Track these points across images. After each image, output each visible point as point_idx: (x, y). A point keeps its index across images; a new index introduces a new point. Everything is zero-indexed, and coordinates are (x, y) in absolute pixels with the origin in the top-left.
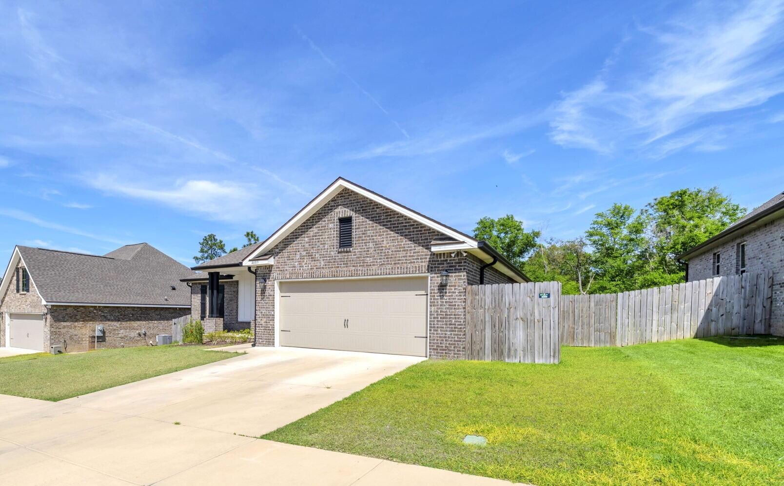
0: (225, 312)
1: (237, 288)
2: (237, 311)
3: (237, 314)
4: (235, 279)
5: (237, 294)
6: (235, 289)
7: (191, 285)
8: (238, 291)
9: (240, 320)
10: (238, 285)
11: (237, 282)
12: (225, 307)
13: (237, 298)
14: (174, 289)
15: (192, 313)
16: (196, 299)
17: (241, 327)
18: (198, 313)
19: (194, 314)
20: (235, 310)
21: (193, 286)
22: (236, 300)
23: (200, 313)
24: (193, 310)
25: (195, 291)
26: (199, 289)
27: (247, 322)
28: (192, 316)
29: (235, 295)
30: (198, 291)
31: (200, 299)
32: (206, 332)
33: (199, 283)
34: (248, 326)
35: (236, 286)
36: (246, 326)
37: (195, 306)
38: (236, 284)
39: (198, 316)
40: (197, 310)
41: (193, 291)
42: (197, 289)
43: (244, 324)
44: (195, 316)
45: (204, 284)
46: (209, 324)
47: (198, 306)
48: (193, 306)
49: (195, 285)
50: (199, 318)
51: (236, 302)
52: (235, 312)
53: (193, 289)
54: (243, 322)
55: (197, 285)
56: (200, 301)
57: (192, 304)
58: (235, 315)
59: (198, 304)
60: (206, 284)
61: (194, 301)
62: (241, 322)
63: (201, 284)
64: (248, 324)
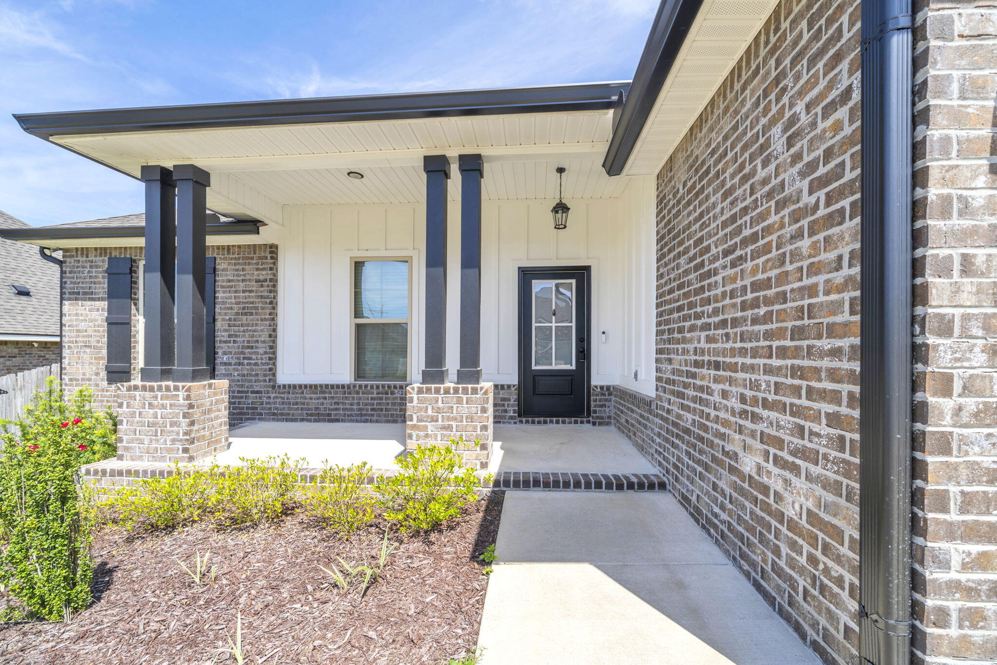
0: (220, 352)
1: (274, 268)
2: (273, 348)
3: (273, 359)
4: (265, 237)
5: (274, 289)
6: (264, 275)
7: (59, 255)
8: (274, 281)
9: (283, 378)
10: (275, 258)
11: (273, 250)
12: (221, 335)
13: (273, 304)
14: (23, 293)
15: (67, 358)
16: (85, 309)
17: (289, 403)
18: (95, 359)
19: (73, 363)
20: (264, 345)
21: (72, 260)
22: (268, 311)
23: (102, 358)
24: (70, 347)
25: (80, 277)
26: (101, 273)
27: (316, 386)
28: (68, 367)
29: (266, 294)
30: (96, 277)
31: (105, 305)
32: (127, 449)
33: (99, 251)
34: (322, 401)
35: (267, 263)
36: (311, 399)
37: (78, 331)
38: (266, 258)
39: (94, 368)
40: (90, 347)
41: (69, 278)
42: (89, 272)
43: (302, 393)
44: (78, 368)
45: (120, 253)
46: (151, 411)
47: (95, 331)
48: (70, 331)
49: (79, 256)
50: (97, 374)
51: (267, 317)
52: (266, 353)
53: (70, 272)
54: (300, 386)
55: (89, 255)
56: (106, 314)
57: (65, 325)
58: (264, 361)
59: (96, 324)
60: (131, 254)
61: (77, 315)
62: (289, 386)
63: (110, 253)
64: (323, 392)
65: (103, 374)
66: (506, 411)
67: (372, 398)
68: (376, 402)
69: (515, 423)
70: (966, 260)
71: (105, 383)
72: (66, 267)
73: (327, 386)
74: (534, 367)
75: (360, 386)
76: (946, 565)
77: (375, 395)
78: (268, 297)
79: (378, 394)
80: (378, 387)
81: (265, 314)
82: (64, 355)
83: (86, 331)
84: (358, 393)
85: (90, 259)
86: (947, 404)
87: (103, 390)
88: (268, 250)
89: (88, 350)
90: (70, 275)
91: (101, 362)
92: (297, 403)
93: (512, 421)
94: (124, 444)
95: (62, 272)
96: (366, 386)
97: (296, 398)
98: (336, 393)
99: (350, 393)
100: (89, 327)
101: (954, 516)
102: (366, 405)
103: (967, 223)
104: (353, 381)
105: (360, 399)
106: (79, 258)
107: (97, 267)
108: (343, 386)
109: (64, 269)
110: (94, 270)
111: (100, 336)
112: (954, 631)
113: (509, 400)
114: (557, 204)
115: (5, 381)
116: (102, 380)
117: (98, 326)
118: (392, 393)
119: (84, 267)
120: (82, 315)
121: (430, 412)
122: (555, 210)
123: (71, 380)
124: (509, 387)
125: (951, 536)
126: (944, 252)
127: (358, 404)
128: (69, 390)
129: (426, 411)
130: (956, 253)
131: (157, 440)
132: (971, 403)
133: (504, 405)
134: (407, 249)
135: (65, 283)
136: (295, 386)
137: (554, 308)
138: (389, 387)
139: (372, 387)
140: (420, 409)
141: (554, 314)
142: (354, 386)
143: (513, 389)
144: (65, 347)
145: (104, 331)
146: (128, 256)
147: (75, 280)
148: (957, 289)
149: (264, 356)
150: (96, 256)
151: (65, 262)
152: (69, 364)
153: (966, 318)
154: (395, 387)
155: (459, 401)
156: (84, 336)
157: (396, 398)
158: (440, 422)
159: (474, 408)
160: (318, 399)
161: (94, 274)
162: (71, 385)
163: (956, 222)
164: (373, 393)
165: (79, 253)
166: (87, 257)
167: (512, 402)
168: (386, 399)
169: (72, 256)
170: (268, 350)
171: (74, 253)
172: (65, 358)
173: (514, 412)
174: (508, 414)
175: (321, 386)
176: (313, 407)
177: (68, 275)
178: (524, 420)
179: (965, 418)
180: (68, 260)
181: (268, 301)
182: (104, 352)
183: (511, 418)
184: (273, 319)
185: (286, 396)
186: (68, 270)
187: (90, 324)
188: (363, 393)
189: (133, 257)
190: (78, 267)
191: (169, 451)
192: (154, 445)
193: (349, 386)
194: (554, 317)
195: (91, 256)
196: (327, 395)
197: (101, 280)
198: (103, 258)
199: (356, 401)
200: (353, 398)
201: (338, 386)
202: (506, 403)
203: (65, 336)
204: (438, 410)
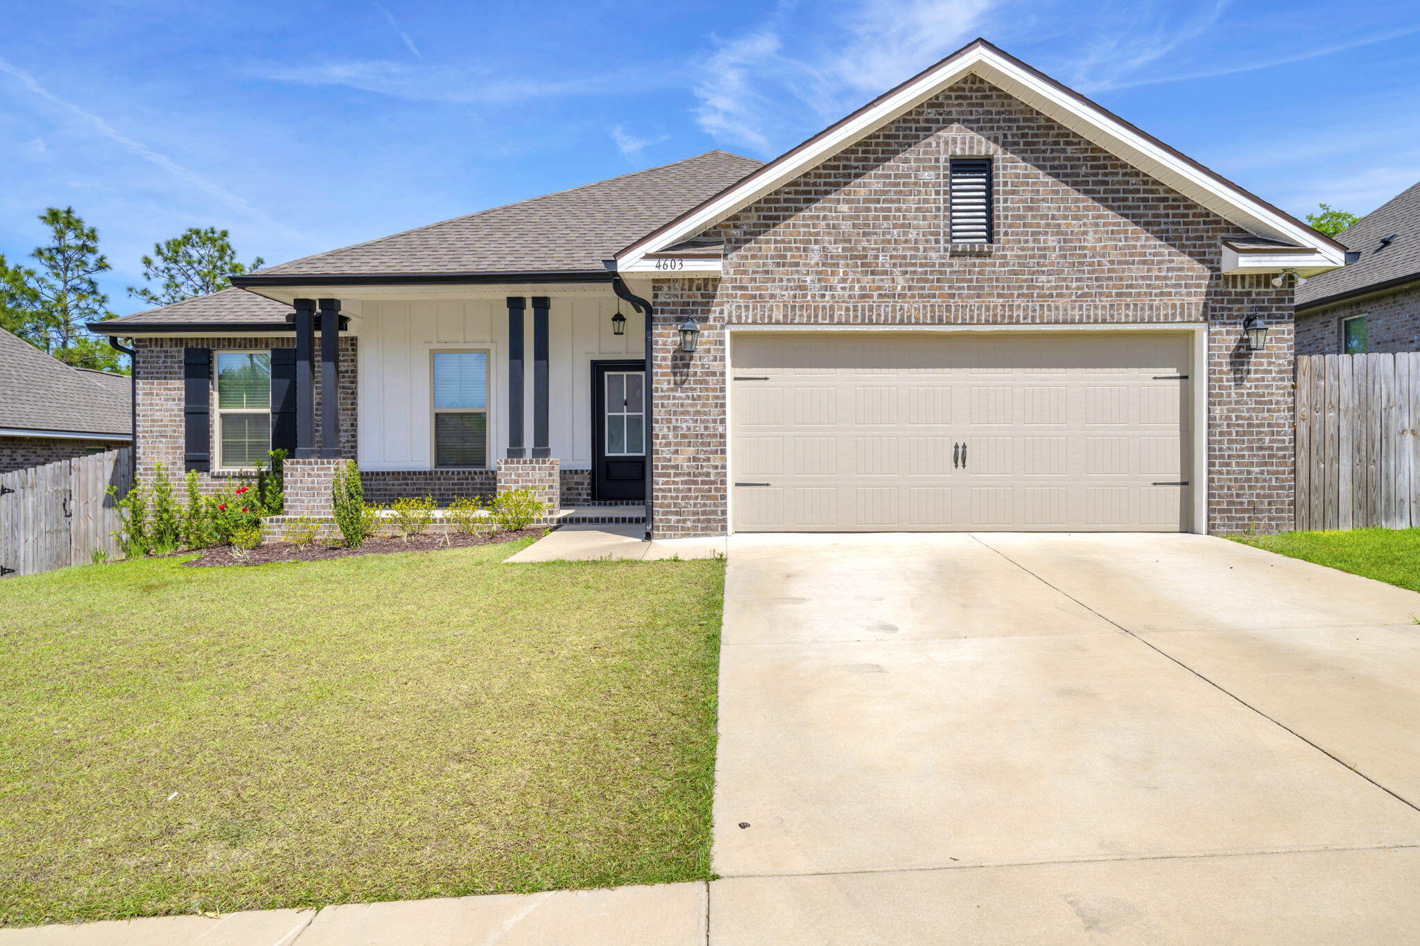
1: (354, 359)
2: (355, 437)
3: (355, 447)
4: (349, 331)
5: (355, 380)
6: (346, 366)
8: (355, 372)
9: (366, 465)
10: (355, 350)
11: (354, 342)
15: (141, 448)
16: (160, 399)
17: (372, 490)
18: (172, 448)
19: (148, 451)
20: (346, 434)
21: (146, 350)
22: (350, 402)
23: (180, 448)
24: (144, 437)
25: (155, 367)
26: (176, 363)
27: (398, 473)
28: (142, 457)
29: (348, 385)
30: (171, 367)
31: (181, 395)
32: (291, 507)
33: (174, 342)
34: (404, 487)
35: (349, 355)
36: (393, 485)
37: (153, 421)
38: (348, 350)
39: (171, 457)
40: (166, 436)
41: (142, 368)
42: (164, 362)
43: (385, 480)
44: (153, 458)
45: (197, 344)
46: (310, 479)
47: (171, 421)
48: (145, 421)
49: (153, 346)
50: (174, 463)
51: (349, 407)
52: (348, 441)
53: (144, 362)
54: (383, 473)
55: (164, 345)
56: (183, 404)
57: (139, 415)
58: (346, 450)
59: (173, 413)
60: (208, 345)
61: (151, 404)
62: (372, 473)
63: (187, 344)
64: (405, 479)
65: (181, 463)
66: (580, 494)
67: (453, 484)
68: (456, 487)
69: (588, 505)
70: (662, 404)
71: (183, 472)
72: (140, 357)
73: (409, 473)
74: (607, 454)
75: (442, 472)
76: (658, 484)
77: (456, 481)
78: (350, 388)
79: (459, 479)
80: (459, 473)
81: (347, 404)
82: (138, 445)
83: (161, 421)
84: (439, 479)
85: (165, 349)
86: (658, 441)
87: (180, 480)
88: (350, 342)
89: (164, 440)
90: (144, 365)
91: (178, 451)
92: (379, 490)
93: (586, 504)
94: (289, 503)
95: (134, 362)
96: (447, 472)
97: (379, 484)
98: (418, 479)
99: (431, 479)
100: (165, 416)
101: (660, 471)
102: (448, 490)
103: (663, 394)
104: (433, 469)
105: (441, 484)
106: (153, 348)
107: (172, 357)
108: (425, 473)
109: (137, 359)
110: (169, 360)
111: (177, 426)
112: (660, 501)
113: (583, 484)
114: (616, 315)
115: (10, 479)
116: (180, 469)
117: (175, 416)
118: (473, 479)
119: (158, 357)
120: (157, 405)
121: (513, 477)
122: (614, 319)
123: (145, 469)
124: (582, 471)
125: (659, 476)
126: (656, 402)
127: (440, 489)
128: (144, 480)
129: (511, 476)
130: (660, 402)
131: (315, 500)
132: (664, 441)
133: (577, 489)
134: (485, 342)
135: (139, 373)
136: (378, 473)
137: (625, 398)
138: (470, 473)
139: (453, 473)
140: (506, 475)
141: (626, 404)
142: (436, 472)
143: (586, 474)
144: (139, 436)
145: (181, 421)
146: (206, 347)
147: (149, 369)
148: (660, 411)
149: (346, 445)
150: (171, 346)
151: (138, 352)
152: (144, 454)
153: (662, 419)
154: (475, 473)
155: (534, 469)
156: (160, 426)
157: (476, 484)
158: (520, 484)
159: (544, 473)
160: (400, 485)
161: (169, 364)
162: (147, 475)
163: (660, 394)
164: (454, 479)
165: (153, 343)
166: (162, 346)
167: (585, 486)
168: (467, 484)
169: (146, 346)
170: (350, 439)
171: (148, 343)
172: (139, 447)
173: (588, 495)
174: (582, 497)
175: (404, 473)
176: (396, 493)
177: (141, 364)
178: (597, 502)
179: (662, 445)
180: (141, 350)
181: (350, 391)
182: (182, 441)
183: (585, 500)
184: (354, 409)
185: (368, 482)
186: (141, 360)
187: (166, 414)
188: (445, 479)
189: (211, 348)
190: (151, 357)
191: (323, 507)
192: (311, 504)
193: (431, 473)
194: (625, 407)
195: (167, 346)
196: (409, 482)
197: (177, 370)
198: (178, 348)
199: (437, 487)
200: (435, 484)
201: (420, 473)
202: (580, 487)
203: (139, 426)
204: (519, 475)
